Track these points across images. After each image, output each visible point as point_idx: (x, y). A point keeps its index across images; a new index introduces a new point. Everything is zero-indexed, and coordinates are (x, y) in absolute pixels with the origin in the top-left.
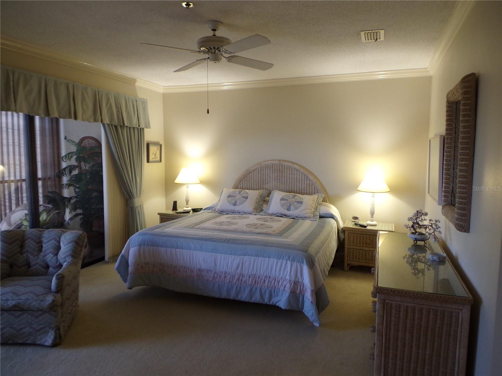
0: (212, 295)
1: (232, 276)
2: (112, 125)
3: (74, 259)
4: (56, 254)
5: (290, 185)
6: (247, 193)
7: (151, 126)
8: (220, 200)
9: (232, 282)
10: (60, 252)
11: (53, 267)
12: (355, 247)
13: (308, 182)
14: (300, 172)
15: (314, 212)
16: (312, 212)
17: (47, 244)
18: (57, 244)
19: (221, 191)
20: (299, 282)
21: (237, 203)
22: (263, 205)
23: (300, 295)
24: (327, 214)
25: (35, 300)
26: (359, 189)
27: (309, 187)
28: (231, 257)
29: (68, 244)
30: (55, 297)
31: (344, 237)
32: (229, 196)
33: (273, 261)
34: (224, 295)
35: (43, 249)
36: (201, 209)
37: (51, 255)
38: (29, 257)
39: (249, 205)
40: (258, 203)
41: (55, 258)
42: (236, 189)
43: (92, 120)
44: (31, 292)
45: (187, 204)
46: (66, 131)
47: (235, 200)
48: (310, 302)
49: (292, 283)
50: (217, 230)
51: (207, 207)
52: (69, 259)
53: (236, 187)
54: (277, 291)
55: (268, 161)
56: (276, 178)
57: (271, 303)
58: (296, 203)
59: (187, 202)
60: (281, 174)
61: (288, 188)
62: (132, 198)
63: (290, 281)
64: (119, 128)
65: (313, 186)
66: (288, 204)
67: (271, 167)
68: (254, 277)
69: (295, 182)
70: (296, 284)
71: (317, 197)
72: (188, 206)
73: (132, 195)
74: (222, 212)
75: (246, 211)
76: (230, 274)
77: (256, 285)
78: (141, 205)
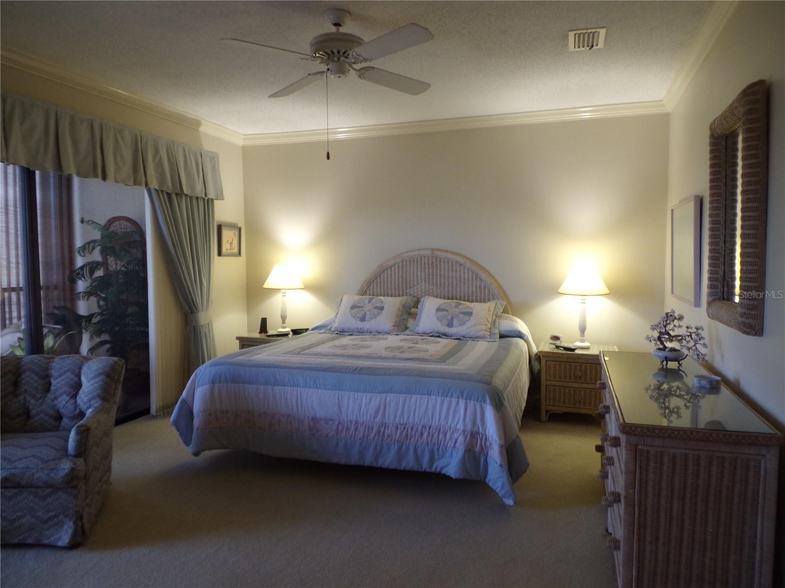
0: (335, 460)
1: (368, 428)
2: (162, 191)
3: (106, 403)
4: (75, 396)
5: (450, 289)
6: (382, 302)
7: (225, 197)
8: (337, 314)
9: (367, 437)
10: (81, 392)
11: (69, 418)
12: (557, 383)
13: (478, 283)
14: (465, 267)
15: (491, 328)
16: (488, 328)
17: (59, 380)
18: (76, 379)
19: (339, 300)
20: (479, 433)
21: (367, 317)
22: (408, 320)
23: (481, 455)
24: (511, 331)
25: (41, 469)
26: (561, 290)
27: (481, 291)
28: (366, 396)
29: (94, 378)
30: (75, 464)
31: (539, 368)
32: (353, 307)
33: (435, 400)
34: (354, 460)
35: (52, 388)
36: (307, 330)
37: (65, 398)
38: (29, 402)
39: (385, 321)
40: (400, 316)
41: (72, 401)
42: (363, 295)
43: (131, 183)
44: (34, 456)
45: (284, 322)
46: (82, 209)
47: (363, 312)
48: (498, 465)
49: (467, 435)
50: (340, 355)
51: (316, 325)
52: (97, 403)
53: (363, 293)
54: (443, 450)
55: (413, 251)
56: (427, 277)
57: (433, 470)
58: (461, 315)
59: (284, 318)
60: (435, 272)
61: (446, 293)
62: (195, 311)
63: (464, 431)
64: (174, 196)
65: (487, 289)
66: (449, 317)
67: (419, 260)
68: (405, 428)
69: (458, 284)
70: (474, 437)
71: (494, 305)
72: (286, 325)
73: (195, 306)
74: (342, 332)
75: (381, 329)
76: (365, 423)
77: (408, 440)
78: (208, 323)
